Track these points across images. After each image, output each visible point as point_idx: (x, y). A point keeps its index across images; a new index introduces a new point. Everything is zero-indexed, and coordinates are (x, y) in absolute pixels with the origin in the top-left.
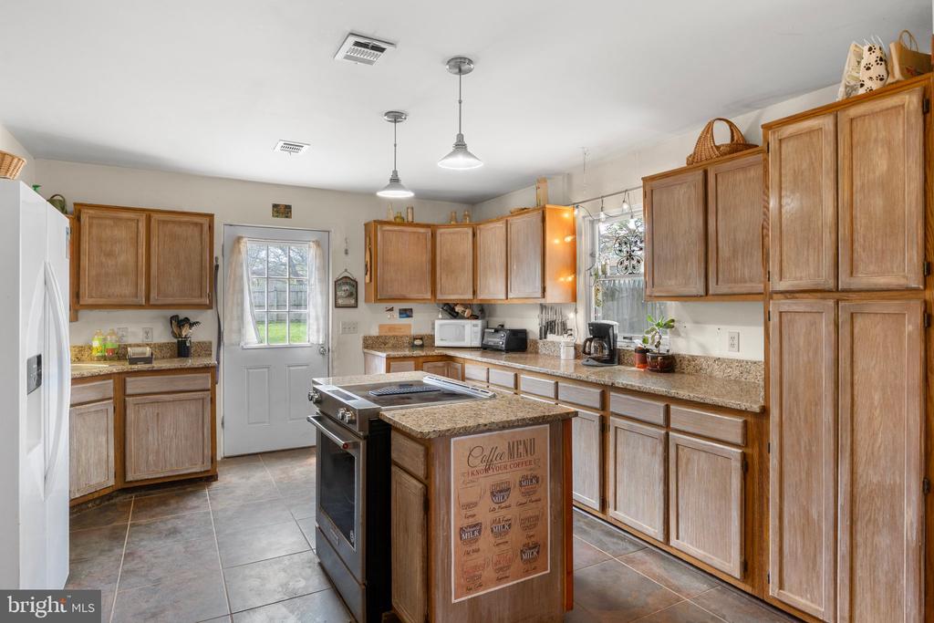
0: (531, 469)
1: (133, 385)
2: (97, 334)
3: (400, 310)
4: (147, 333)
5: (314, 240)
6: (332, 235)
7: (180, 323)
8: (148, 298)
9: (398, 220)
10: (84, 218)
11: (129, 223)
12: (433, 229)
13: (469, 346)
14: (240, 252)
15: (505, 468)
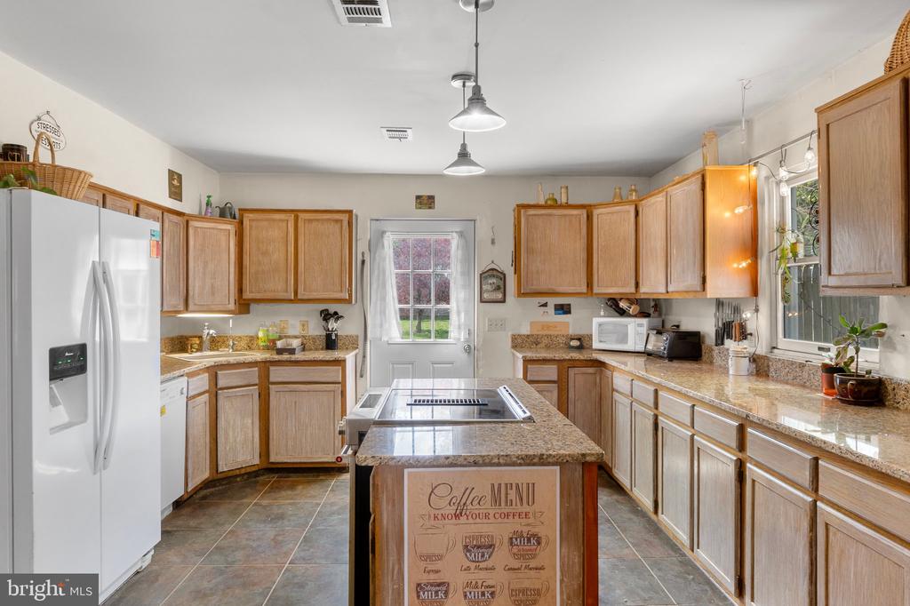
0: (528, 525)
1: (276, 374)
2: (262, 326)
3: (555, 305)
4: (303, 325)
5: (458, 230)
6: (478, 224)
7: (327, 316)
8: (296, 293)
9: (549, 202)
10: (246, 222)
11: (280, 224)
12: (589, 209)
13: (632, 349)
14: (383, 246)
15: (487, 516)
